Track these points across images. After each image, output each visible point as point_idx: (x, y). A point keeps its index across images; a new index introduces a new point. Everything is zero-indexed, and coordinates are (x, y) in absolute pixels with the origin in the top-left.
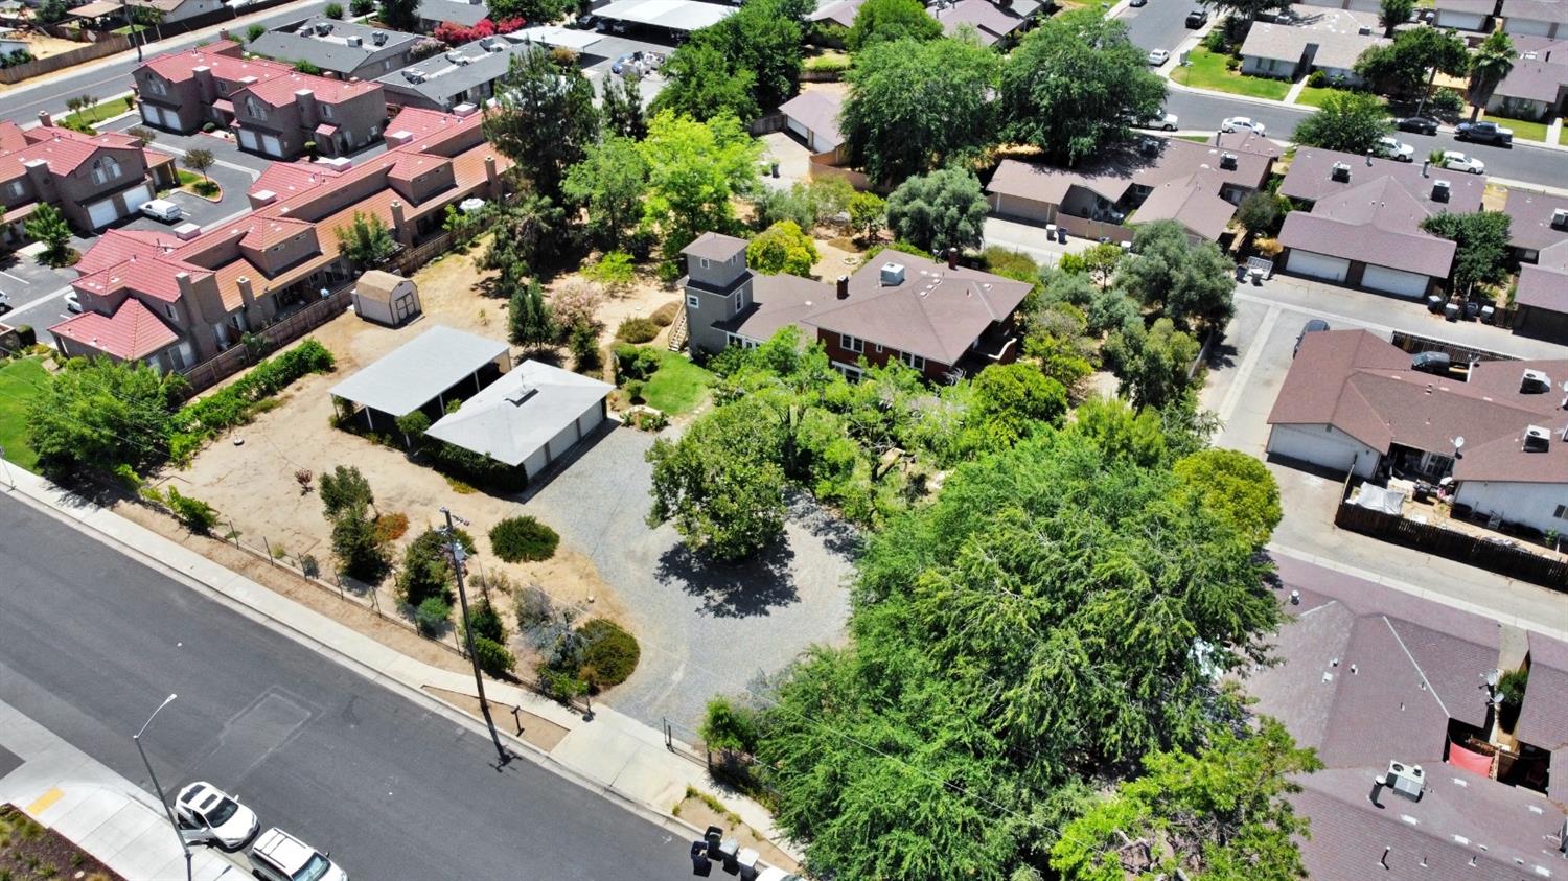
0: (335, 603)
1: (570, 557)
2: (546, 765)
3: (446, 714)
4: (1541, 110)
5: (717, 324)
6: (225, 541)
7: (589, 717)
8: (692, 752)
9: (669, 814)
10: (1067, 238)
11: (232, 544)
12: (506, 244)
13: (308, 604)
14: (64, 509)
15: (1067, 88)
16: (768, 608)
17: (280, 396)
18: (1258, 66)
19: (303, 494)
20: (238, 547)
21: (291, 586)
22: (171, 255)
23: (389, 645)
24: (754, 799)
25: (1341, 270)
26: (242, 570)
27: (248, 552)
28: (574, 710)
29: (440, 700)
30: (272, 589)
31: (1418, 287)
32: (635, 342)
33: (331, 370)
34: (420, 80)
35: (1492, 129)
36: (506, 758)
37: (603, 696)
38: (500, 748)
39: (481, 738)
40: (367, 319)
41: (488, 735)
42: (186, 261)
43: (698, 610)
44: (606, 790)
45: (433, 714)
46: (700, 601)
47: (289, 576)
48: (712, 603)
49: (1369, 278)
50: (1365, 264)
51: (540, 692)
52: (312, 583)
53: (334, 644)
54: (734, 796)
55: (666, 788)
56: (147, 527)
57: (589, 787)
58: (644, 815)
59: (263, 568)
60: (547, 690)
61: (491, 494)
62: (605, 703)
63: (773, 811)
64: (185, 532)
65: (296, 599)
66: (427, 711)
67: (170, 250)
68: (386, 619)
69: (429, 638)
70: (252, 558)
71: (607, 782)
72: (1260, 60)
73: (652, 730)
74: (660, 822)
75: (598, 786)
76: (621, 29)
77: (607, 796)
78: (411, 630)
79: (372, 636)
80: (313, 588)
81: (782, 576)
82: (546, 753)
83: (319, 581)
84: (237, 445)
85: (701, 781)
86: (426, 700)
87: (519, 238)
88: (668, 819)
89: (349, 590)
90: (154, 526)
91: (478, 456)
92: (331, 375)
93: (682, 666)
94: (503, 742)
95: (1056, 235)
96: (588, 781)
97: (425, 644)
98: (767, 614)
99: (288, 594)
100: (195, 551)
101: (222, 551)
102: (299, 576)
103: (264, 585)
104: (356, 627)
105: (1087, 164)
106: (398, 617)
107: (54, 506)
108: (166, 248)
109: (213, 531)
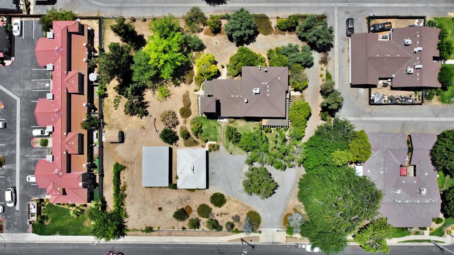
2: (260, 244)
3: (236, 244)
7: (260, 232)
8: (282, 230)
9: (285, 242)
11: (161, 230)
17: (122, 183)
19: (161, 210)
20: (163, 230)
21: (183, 234)
24: (296, 233)
26: (170, 235)
27: (166, 230)
28: (257, 232)
29: (233, 242)
36: (253, 246)
37: (260, 227)
38: (251, 245)
39: (246, 245)
44: (273, 243)
45: (234, 245)
47: (180, 232)
52: (186, 231)
58: (282, 244)
59: (174, 233)
62: (261, 228)
63: (300, 234)
67: (61, 173)
68: (208, 231)
70: (169, 232)
71: (272, 242)
73: (272, 229)
74: (285, 244)
75: (271, 243)
78: (215, 231)
82: (259, 242)
84: (131, 204)
85: (286, 234)
89: (196, 229)
92: (126, 169)
93: (268, 213)
94: (250, 244)
96: (269, 243)
97: (220, 232)
98: (275, 193)
102: (182, 231)
109: (154, 229)
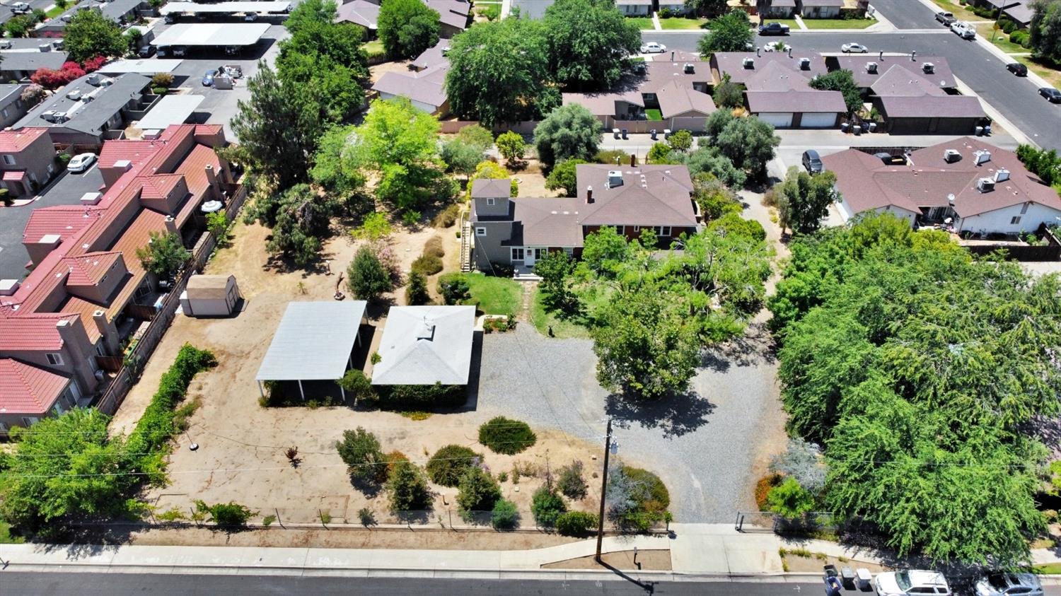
0: (411, 537)
1: (547, 435)
2: (677, 579)
3: (576, 577)
4: (789, 11)
5: (504, 243)
6: (266, 527)
7: (672, 535)
8: (755, 527)
9: (783, 572)
10: (628, 136)
11: (276, 527)
12: (291, 228)
13: (389, 546)
14: (81, 560)
15: (597, 39)
16: (703, 417)
17: (189, 399)
18: (627, 11)
19: (296, 466)
20: (284, 528)
21: (361, 539)
22: (19, 311)
23: (484, 549)
24: (819, 538)
25: (788, 120)
26: (306, 543)
27: (296, 528)
28: (659, 535)
29: (564, 570)
30: (347, 548)
31: (832, 120)
32: (433, 274)
33: (214, 365)
34: (64, 120)
35: (778, 26)
36: (648, 588)
38: (638, 583)
39: (617, 582)
40: (199, 317)
41: (619, 578)
42: (37, 311)
43: (665, 437)
44: (730, 577)
45: (568, 582)
46: (658, 431)
47: (351, 532)
48: (669, 429)
49: (805, 121)
50: (802, 113)
51: (624, 533)
52: (377, 530)
53: (443, 566)
54: (807, 542)
55: (764, 558)
56: (182, 545)
57: (718, 580)
58: (769, 581)
59: (323, 536)
60: (627, 530)
61: (445, 412)
63: (837, 541)
64: (222, 535)
65: (375, 547)
66: (562, 582)
67: (17, 307)
68: (463, 531)
69: (508, 531)
70: (305, 531)
71: (725, 572)
72: (628, 7)
73: (717, 525)
74: (782, 580)
75: (722, 577)
76: (181, 52)
77: (735, 580)
78: (490, 531)
79: (465, 548)
80: (380, 533)
81: (690, 394)
82: (671, 572)
83: (379, 526)
84: (192, 450)
85: (778, 543)
86: (552, 575)
87: (301, 220)
88: (784, 576)
89: (413, 523)
90: (189, 541)
91: (429, 387)
92: (217, 369)
93: (693, 477)
94: (635, 578)
95: (620, 136)
96: (714, 576)
97: (509, 537)
98: (706, 422)
99: (364, 546)
100: (249, 546)
101: (271, 536)
102: (360, 529)
103: (337, 547)
104: (447, 547)
105: (617, 87)
106: (470, 526)
107: (69, 562)
108: (12, 306)
109: (248, 524)
